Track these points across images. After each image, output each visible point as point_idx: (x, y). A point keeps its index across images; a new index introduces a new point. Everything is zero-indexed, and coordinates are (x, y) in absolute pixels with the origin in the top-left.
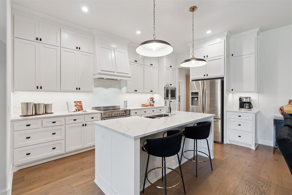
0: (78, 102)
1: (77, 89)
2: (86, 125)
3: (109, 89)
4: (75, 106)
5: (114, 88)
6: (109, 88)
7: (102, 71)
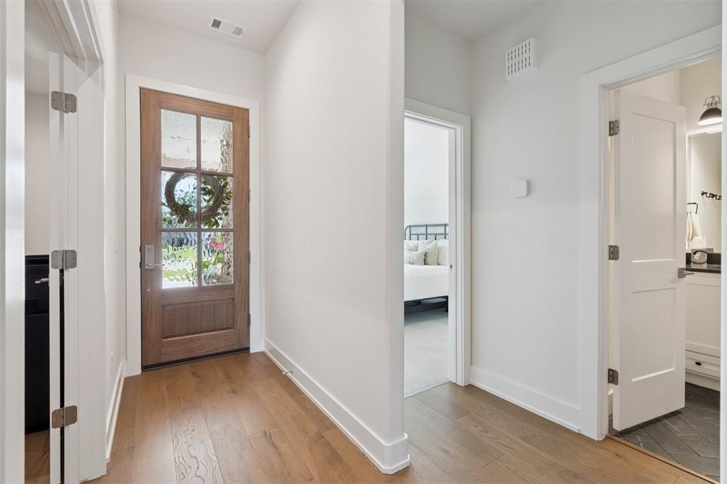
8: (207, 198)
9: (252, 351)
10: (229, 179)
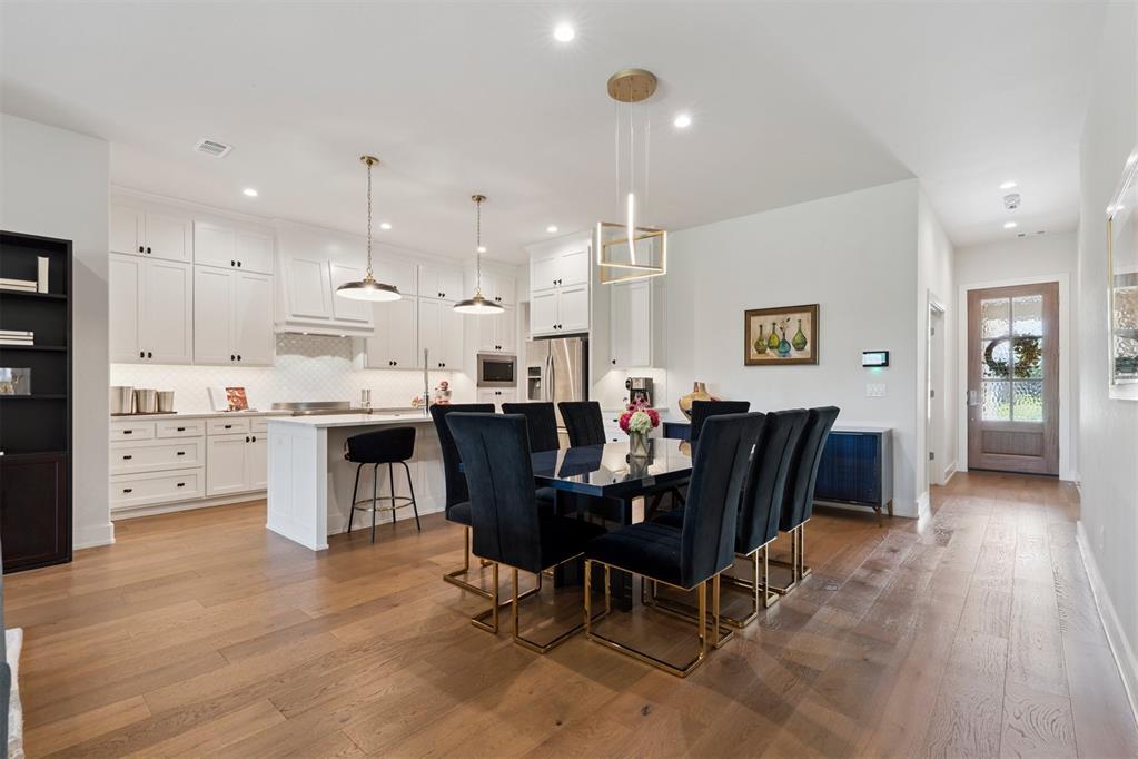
0: (237, 389)
1: (233, 358)
2: (254, 440)
3: (318, 358)
4: (229, 397)
5: (333, 355)
6: (318, 355)
7: (294, 316)
8: (1020, 356)
9: (1061, 478)
10: (1040, 341)
